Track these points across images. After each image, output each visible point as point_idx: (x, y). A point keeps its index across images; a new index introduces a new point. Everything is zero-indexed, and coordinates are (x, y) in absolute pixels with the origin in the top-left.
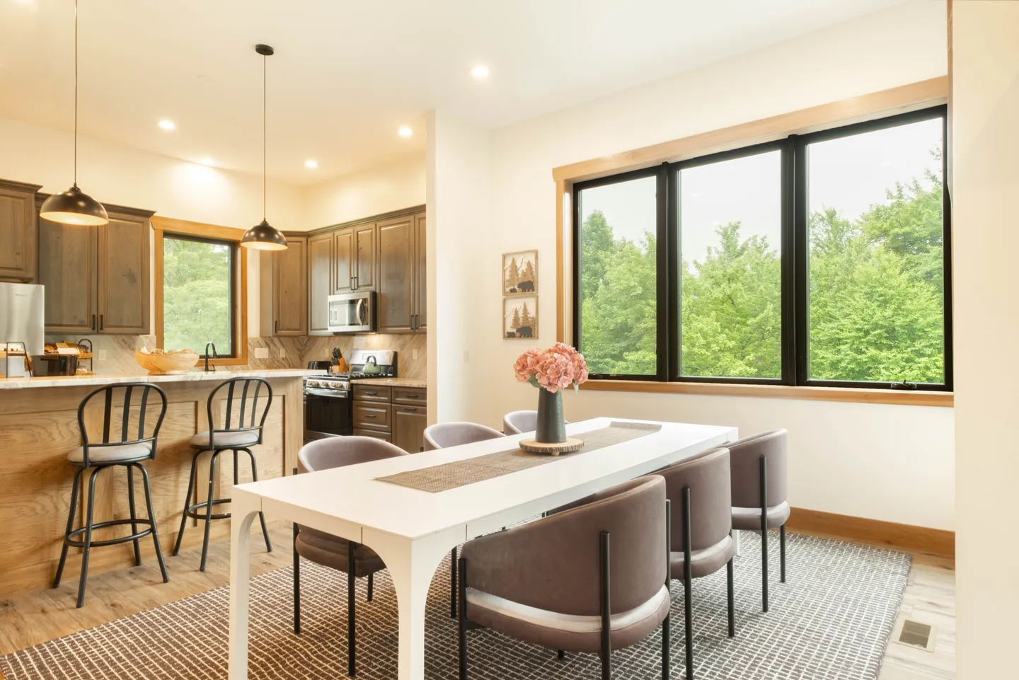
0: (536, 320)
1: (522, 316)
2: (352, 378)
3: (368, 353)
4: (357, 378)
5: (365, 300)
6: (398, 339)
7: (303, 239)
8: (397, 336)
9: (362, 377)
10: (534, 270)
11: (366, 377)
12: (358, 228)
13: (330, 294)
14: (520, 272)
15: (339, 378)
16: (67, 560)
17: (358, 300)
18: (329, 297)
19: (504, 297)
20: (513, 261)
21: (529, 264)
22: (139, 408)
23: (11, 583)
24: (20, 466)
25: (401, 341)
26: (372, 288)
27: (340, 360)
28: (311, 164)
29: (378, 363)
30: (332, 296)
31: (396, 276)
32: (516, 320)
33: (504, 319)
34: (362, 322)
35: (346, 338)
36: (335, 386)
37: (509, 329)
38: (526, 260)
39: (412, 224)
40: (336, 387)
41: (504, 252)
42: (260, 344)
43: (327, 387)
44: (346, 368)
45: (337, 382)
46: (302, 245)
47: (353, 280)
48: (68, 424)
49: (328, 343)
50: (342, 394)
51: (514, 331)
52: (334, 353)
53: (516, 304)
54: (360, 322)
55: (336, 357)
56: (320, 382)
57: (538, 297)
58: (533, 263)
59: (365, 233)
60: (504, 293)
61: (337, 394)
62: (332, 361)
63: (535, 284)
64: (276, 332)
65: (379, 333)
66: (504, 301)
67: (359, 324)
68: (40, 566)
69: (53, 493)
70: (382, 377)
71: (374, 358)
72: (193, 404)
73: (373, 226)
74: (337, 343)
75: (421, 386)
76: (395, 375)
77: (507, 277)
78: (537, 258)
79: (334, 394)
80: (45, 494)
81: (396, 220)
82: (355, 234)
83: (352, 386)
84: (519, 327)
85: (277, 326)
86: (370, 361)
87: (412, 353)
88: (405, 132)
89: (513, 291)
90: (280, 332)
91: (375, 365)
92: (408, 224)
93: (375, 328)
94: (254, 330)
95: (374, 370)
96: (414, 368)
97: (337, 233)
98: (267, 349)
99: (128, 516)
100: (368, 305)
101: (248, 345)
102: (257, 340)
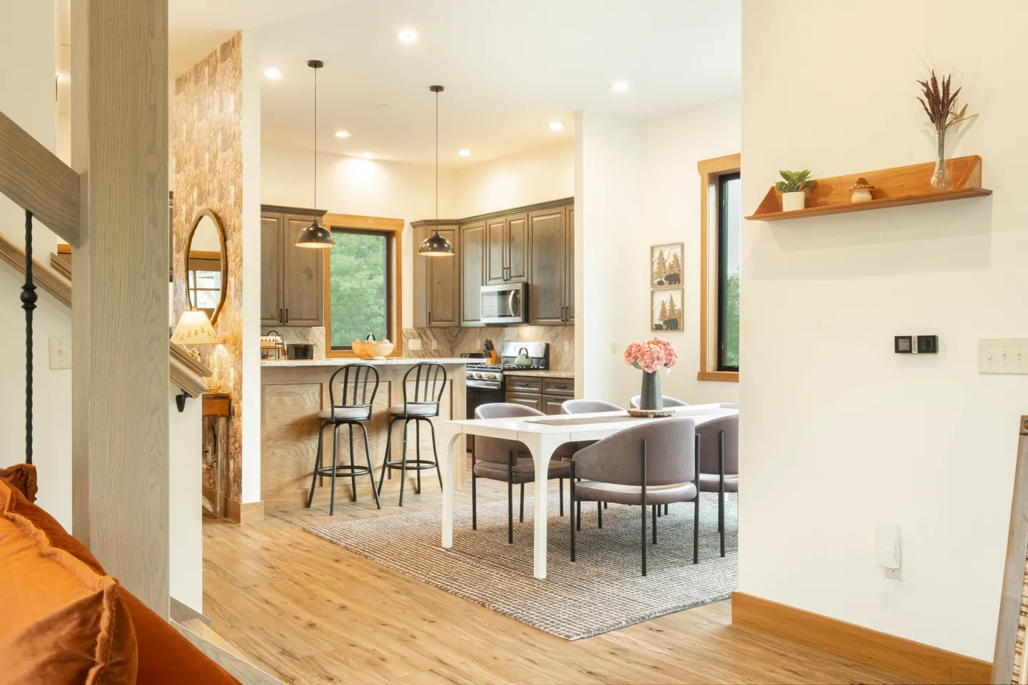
0: (681, 312)
1: (669, 308)
2: (505, 369)
3: (519, 345)
4: (509, 369)
5: (517, 292)
6: (550, 331)
7: (456, 227)
8: (549, 328)
9: (514, 369)
10: (680, 263)
11: (518, 369)
12: (510, 218)
13: (483, 285)
14: (667, 265)
15: (493, 369)
16: (315, 490)
17: (510, 291)
18: (482, 287)
19: (652, 289)
20: (661, 254)
21: (675, 256)
22: (353, 384)
23: (286, 499)
24: (289, 421)
25: (553, 333)
26: (524, 279)
27: (492, 352)
28: (465, 153)
29: (530, 355)
30: (485, 287)
31: (547, 268)
32: (663, 312)
33: (652, 311)
34: (515, 313)
35: (498, 329)
36: (488, 377)
37: (657, 322)
38: (672, 253)
39: (563, 213)
40: (489, 379)
41: (654, 244)
42: (414, 336)
43: (481, 378)
44: (498, 360)
45: (490, 373)
46: (454, 233)
47: (505, 271)
48: (313, 394)
49: (480, 335)
50: (495, 385)
51: (661, 323)
52: (486, 345)
53: (663, 296)
54: (512, 314)
55: (488, 349)
56: (474, 373)
57: (683, 289)
58: (679, 255)
59: (518, 222)
60: (653, 285)
61: (490, 385)
62: (483, 353)
63: (681, 277)
64: (430, 323)
65: (531, 325)
66: (652, 293)
67: (511, 316)
68: (300, 491)
69: (306, 442)
70: (534, 369)
71: (526, 350)
72: (387, 383)
73: (524, 215)
74: (490, 335)
75: (570, 377)
76: (547, 368)
77: (655, 269)
78: (683, 250)
79: (487, 385)
80: (301, 442)
81: (546, 211)
82: (508, 223)
83: (505, 377)
84: (667, 319)
85: (430, 317)
86: (522, 353)
87: (564, 345)
88: (556, 126)
89: (661, 283)
90: (433, 323)
91: (527, 357)
92: (559, 215)
93: (527, 320)
94: (408, 322)
95: (526, 362)
96: (565, 360)
97: (489, 222)
98: (420, 341)
99: (349, 464)
100: (521, 296)
101: (403, 337)
102: (411, 332)
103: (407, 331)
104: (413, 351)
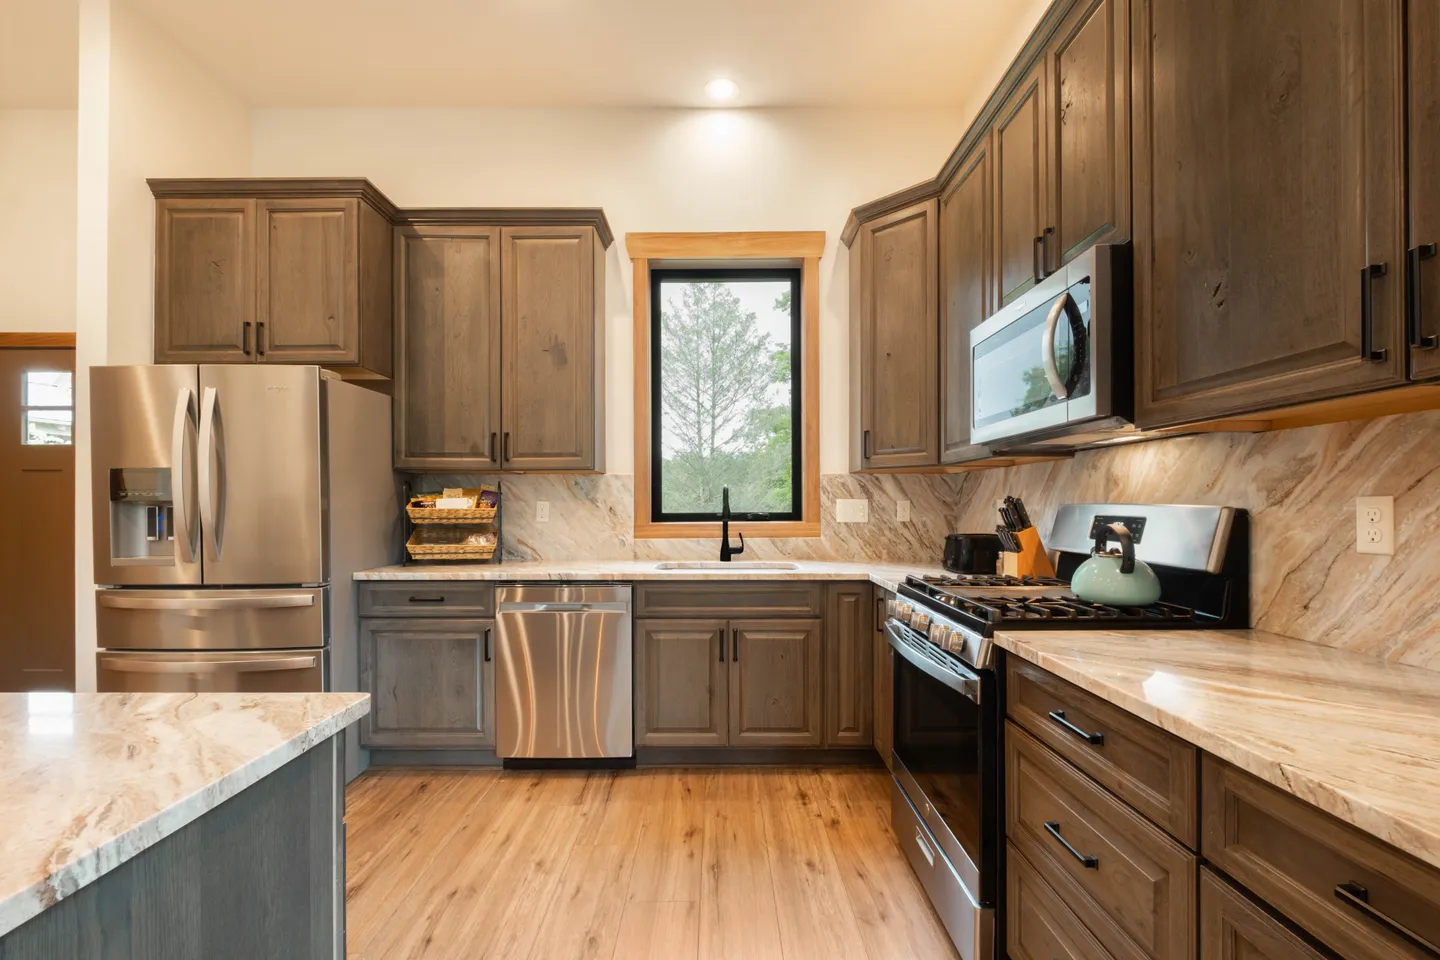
6: (1254, 450)
7: (929, 206)
18: (974, 333)
26: (1114, 235)
27: (1023, 536)
29: (1147, 559)
42: (849, 492)
46: (925, 221)
47: (1041, 246)
52: (1004, 512)
54: (1057, 388)
55: (1009, 525)
67: (1053, 401)
82: (1051, 69)
83: (1000, 655)
91: (1128, 563)
93: (1126, 405)
94: (833, 455)
97: (1001, 121)
98: (866, 502)
101: (821, 493)
102: (841, 481)
103: (831, 479)
104: (846, 524)
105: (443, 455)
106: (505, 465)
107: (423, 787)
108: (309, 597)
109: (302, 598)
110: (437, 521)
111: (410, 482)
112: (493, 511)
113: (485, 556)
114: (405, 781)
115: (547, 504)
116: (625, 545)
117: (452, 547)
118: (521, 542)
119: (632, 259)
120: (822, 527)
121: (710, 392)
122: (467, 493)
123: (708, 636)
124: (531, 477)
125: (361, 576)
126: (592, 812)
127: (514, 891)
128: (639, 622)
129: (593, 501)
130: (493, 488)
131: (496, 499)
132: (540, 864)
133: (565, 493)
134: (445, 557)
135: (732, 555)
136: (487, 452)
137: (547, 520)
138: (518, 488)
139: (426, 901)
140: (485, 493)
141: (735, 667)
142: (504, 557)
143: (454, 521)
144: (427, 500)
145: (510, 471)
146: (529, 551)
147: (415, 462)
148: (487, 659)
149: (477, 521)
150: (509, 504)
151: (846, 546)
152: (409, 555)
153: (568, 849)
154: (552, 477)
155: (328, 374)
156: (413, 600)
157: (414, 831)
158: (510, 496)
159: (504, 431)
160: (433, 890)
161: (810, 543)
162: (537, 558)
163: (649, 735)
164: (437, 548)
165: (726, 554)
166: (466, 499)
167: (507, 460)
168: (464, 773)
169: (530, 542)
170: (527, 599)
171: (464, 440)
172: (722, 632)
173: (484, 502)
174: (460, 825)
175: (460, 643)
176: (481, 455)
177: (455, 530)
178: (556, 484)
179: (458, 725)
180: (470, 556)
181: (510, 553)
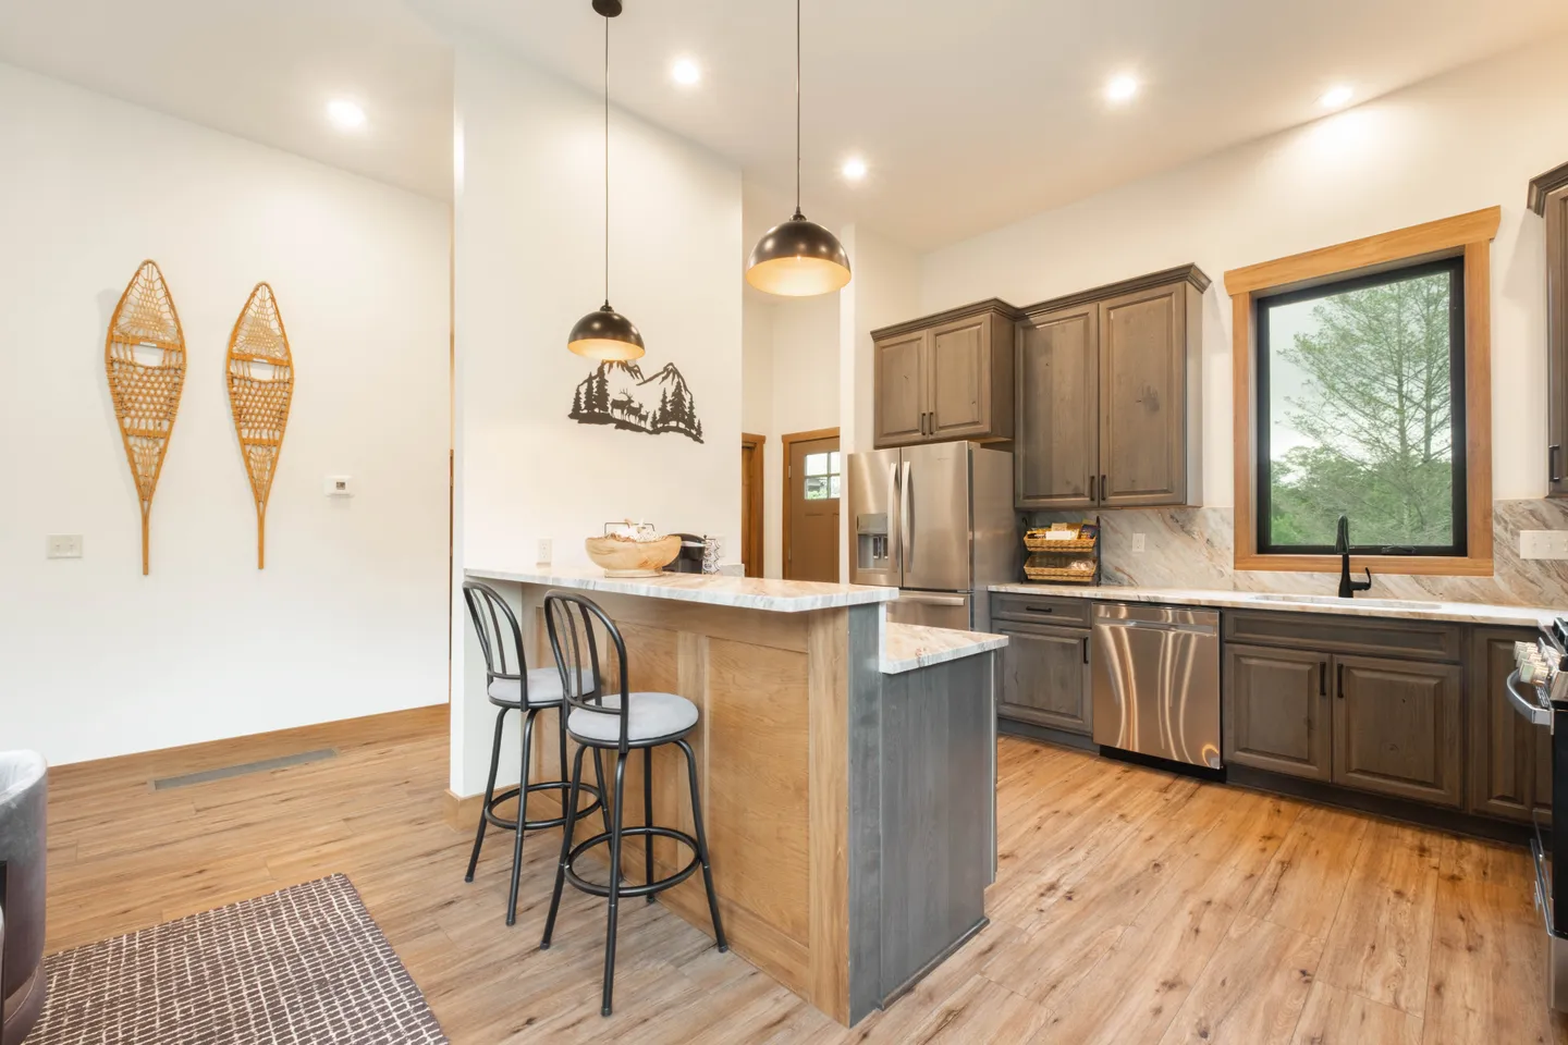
42: (1543, 522)
101: (1494, 522)
102: (1530, 507)
103: (1510, 507)
104: (1537, 561)
105: (1051, 496)
106: (1102, 503)
107: (1037, 751)
108: (962, 599)
109: (957, 600)
110: (1046, 550)
111: (1028, 518)
112: (1092, 542)
113: (1085, 580)
114: (1024, 745)
115: (1143, 536)
116: (1223, 575)
117: (1059, 571)
118: (1117, 569)
119: (1231, 296)
120: (1496, 566)
121: (1424, 376)
122: (1071, 526)
123: (1307, 668)
124: (1126, 511)
125: (993, 588)
126: (1175, 800)
127: (1100, 823)
128: (1227, 646)
129: (1189, 533)
130: (1093, 523)
131: (1096, 531)
132: (1122, 816)
133: (1161, 526)
134: (1053, 578)
135: (1355, 592)
136: (1087, 492)
137: (1143, 550)
138: (1114, 522)
139: (1039, 810)
140: (1086, 527)
141: (1340, 706)
142: (1102, 581)
143: (1059, 550)
144: (1038, 532)
145: (1106, 507)
146: (1126, 577)
147: (1030, 503)
148: (1086, 662)
149: (1080, 550)
150: (1108, 537)
151: (1537, 589)
152: (1026, 576)
153: (1149, 814)
154: (1148, 511)
155: (975, 445)
156: (1029, 609)
157: (1030, 773)
158: (1109, 528)
159: (1101, 474)
160: (1042, 806)
161: (1477, 584)
162: (1132, 584)
163: (1238, 753)
164: (1047, 571)
165: (1347, 589)
166: (1069, 532)
167: (1104, 499)
168: (1068, 750)
169: (1127, 569)
170: (1130, 617)
171: (1068, 483)
172: (1323, 666)
173: (1085, 534)
174: (1063, 779)
175: (1064, 645)
176: (1082, 495)
177: (1062, 557)
178: (1153, 518)
179: (1063, 711)
180: (1072, 579)
181: (1108, 578)
